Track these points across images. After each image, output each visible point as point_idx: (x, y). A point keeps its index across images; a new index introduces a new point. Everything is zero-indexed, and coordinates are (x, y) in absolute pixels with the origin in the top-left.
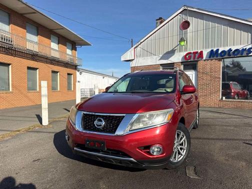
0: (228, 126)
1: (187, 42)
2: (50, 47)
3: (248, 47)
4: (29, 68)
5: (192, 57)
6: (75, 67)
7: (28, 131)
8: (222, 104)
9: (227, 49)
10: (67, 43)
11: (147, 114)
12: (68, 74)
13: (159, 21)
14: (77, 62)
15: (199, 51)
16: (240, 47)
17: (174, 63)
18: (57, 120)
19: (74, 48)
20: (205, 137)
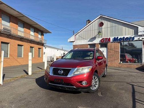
0: (121, 76)
1: (102, 33)
2: (30, 34)
3: (132, 37)
4: (19, 45)
5: (105, 41)
6: (43, 45)
7: (22, 77)
8: (120, 65)
9: (122, 37)
10: (39, 32)
11: (81, 68)
12: (39, 48)
13: (88, 22)
14: (44, 42)
15: (108, 38)
16: (128, 36)
17: (95, 44)
18: (35, 72)
19: (42, 35)
20: (109, 81)
